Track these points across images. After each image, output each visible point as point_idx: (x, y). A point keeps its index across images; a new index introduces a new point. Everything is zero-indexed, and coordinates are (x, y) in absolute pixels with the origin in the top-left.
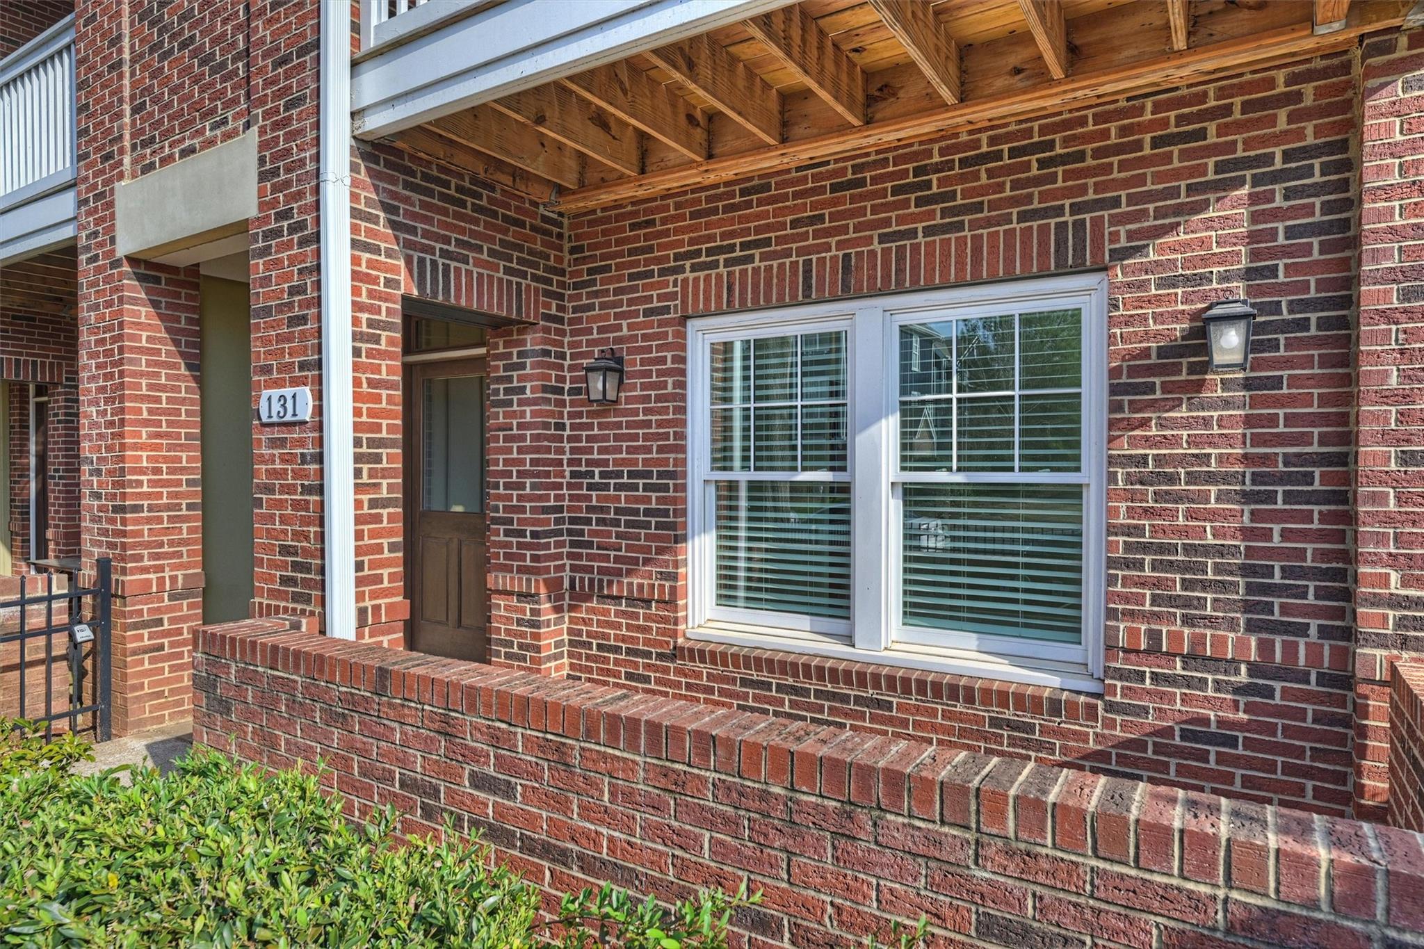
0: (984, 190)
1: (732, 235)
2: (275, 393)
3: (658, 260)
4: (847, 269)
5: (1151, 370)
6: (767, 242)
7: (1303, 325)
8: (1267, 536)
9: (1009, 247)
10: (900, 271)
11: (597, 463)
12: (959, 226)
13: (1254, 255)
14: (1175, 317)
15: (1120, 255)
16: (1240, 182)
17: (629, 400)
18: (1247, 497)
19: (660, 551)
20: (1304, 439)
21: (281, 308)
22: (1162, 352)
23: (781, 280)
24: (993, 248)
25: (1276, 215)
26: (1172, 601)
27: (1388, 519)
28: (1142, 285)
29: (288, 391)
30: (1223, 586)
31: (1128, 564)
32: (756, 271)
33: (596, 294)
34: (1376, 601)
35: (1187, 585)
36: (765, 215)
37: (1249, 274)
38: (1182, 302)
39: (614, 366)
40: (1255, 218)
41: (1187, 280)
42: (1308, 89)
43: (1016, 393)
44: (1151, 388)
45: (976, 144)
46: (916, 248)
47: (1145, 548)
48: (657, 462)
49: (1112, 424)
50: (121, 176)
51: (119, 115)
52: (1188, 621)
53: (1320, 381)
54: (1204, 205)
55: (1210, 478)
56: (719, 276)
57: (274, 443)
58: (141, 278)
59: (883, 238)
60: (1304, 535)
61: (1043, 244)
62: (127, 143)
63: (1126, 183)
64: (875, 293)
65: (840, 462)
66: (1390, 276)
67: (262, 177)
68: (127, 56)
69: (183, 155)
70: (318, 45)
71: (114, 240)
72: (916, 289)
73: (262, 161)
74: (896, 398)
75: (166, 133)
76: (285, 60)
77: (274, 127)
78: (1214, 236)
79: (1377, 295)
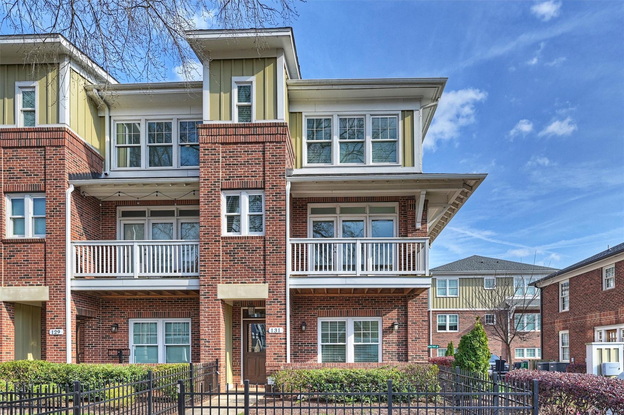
0: (367, 304)
1: (328, 304)
2: (274, 328)
3: (313, 307)
4: (347, 312)
5: (387, 330)
6: (334, 307)
7: (402, 325)
8: (399, 350)
9: (371, 312)
10: (356, 314)
11: (300, 342)
12: (364, 309)
13: (398, 317)
14: (390, 323)
15: (384, 315)
16: (396, 308)
17: (307, 330)
18: (397, 345)
19: (314, 357)
20: (403, 338)
21: (274, 314)
22: (389, 328)
23: (337, 313)
24: (368, 312)
25: (400, 312)
26: (390, 358)
27: (411, 347)
28: (386, 319)
29: (278, 328)
30: (395, 356)
31: (385, 354)
32: (332, 311)
33: (300, 311)
34: (410, 356)
35: (392, 356)
36: (334, 302)
37: (397, 319)
38: (391, 322)
39: (304, 324)
40: (398, 313)
41: (391, 319)
42: (403, 299)
43: (370, 332)
44: (387, 332)
45: (366, 298)
46: (358, 311)
47: (387, 352)
48: (313, 341)
49: (383, 336)
50: (219, 283)
51: (220, 271)
52: (392, 360)
53: (404, 332)
54: (392, 310)
55: (394, 343)
56: (325, 311)
57: (272, 336)
58: (222, 303)
59: (353, 309)
60: (403, 349)
61: (375, 312)
62: (221, 276)
63: (384, 306)
64: (352, 316)
65: (344, 341)
66: (410, 321)
67: (269, 292)
68: (221, 260)
69: (242, 283)
70: (285, 274)
71: (216, 295)
72: (358, 316)
73: (269, 289)
74: (353, 332)
75: (235, 278)
76: (276, 275)
77: (273, 285)
78: (394, 314)
79: (409, 323)
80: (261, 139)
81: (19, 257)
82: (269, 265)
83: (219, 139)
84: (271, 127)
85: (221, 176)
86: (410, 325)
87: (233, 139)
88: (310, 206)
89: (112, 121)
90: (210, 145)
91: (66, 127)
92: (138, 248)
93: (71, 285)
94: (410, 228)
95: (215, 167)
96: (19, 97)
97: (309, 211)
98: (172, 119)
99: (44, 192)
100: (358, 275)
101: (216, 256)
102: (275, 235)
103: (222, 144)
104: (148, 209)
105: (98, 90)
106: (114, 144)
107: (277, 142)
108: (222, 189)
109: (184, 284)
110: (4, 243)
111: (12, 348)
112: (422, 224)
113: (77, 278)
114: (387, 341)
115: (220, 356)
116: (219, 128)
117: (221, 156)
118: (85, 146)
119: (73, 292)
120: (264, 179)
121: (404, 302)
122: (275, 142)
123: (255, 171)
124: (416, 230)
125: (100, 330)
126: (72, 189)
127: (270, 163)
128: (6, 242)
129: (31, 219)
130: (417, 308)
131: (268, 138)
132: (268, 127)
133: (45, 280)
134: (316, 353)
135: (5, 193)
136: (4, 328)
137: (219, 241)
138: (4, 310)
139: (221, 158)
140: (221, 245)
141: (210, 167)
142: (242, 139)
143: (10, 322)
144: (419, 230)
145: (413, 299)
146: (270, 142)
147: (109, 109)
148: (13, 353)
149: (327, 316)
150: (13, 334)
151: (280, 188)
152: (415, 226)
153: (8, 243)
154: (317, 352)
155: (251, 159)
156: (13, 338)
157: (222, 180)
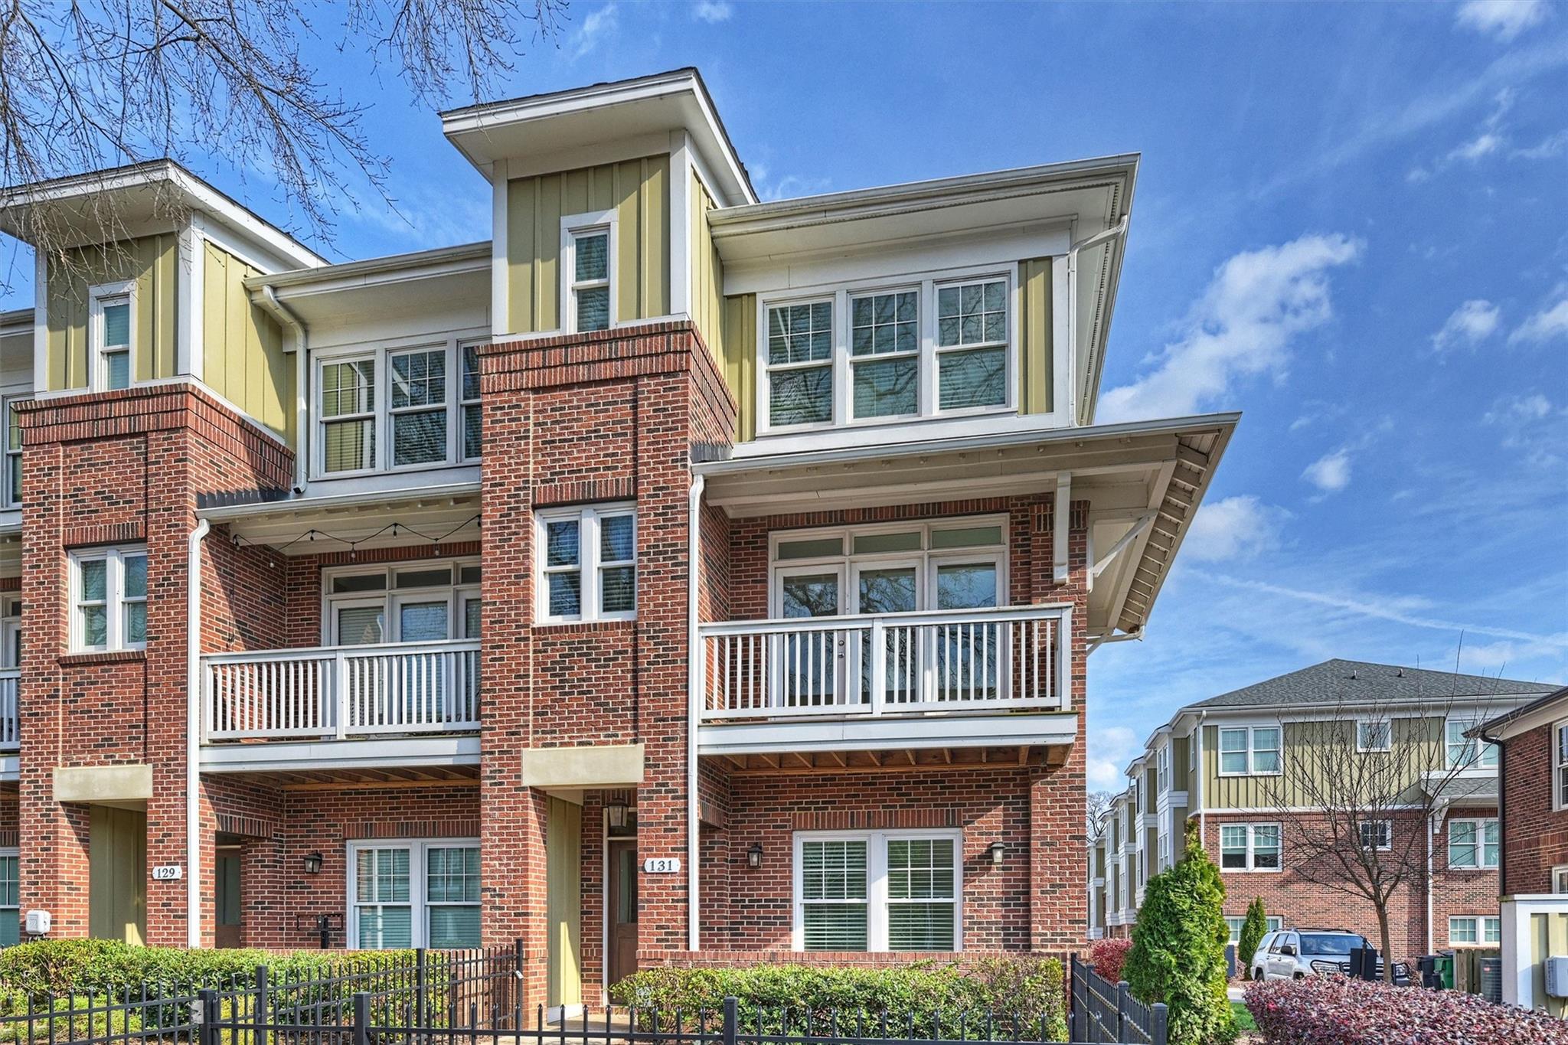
0: (921, 793)
1: (818, 797)
2: (657, 860)
3: (780, 804)
4: (869, 817)
5: (976, 861)
6: (835, 802)
7: (1017, 851)
8: (1009, 917)
9: (930, 816)
10: (890, 820)
11: (747, 895)
12: (913, 806)
13: (1005, 827)
14: (983, 845)
15: (967, 823)
16: (1000, 804)
17: (764, 866)
18: (1003, 905)
19: (781, 935)
20: (1017, 887)
22: (979, 857)
23: (841, 819)
24: (925, 815)
25: (1010, 815)
26: (983, 940)
27: (1038, 910)
28: (973, 834)
29: (666, 860)
30: (998, 934)
31: (970, 929)
32: (829, 814)
33: (746, 816)
34: (1036, 934)
35: (987, 935)
36: (834, 791)
37: (1003, 833)
38: (985, 841)
39: (757, 848)
40: (1005, 816)
41: (986, 834)
42: (1018, 777)
43: (932, 869)
44: (976, 869)
45: (919, 777)
46: (896, 812)
47: (974, 923)
48: (780, 895)
49: (964, 881)
50: (527, 745)
51: (528, 715)
52: (987, 947)
53: (1022, 868)
54: (990, 809)
55: (994, 899)
56: (812, 814)
57: (653, 881)
58: (533, 797)
59: (884, 807)
60: (1018, 917)
61: (942, 816)
62: (531, 728)
63: (968, 799)
64: (880, 827)
65: (863, 895)
66: (1038, 838)
67: (647, 766)
68: (531, 686)
69: (580, 744)
70: (687, 719)
71: (519, 777)
72: (896, 827)
73: (647, 759)
74: (887, 869)
75: (566, 731)
76: (663, 720)
77: (656, 746)
78: (994, 820)
79: (1035, 844)
80: (628, 368)
81: (93, 697)
82: (646, 695)
83: (528, 379)
84: (651, 335)
85: (531, 473)
86: (1037, 850)
87: (559, 377)
88: (776, 538)
89: (313, 361)
90: (506, 396)
91: (192, 381)
92: (346, 665)
93: (199, 760)
94: (1038, 582)
95: (518, 452)
96: (98, 322)
97: (773, 552)
98: (444, 343)
99: (144, 540)
100: (877, 714)
101: (519, 677)
102: (660, 618)
103: (536, 390)
104: (391, 571)
105: (275, 289)
106: (317, 415)
107: (668, 374)
108: (535, 507)
109: (446, 752)
110: (63, 666)
111: (84, 911)
112: (1072, 569)
113: (216, 743)
114: (974, 893)
115: (527, 933)
116: (527, 351)
117: (531, 421)
118: (242, 424)
119: (204, 777)
120: (636, 473)
121: (1022, 785)
122: (663, 373)
123: (614, 455)
124: (1056, 587)
125: (282, 867)
126: (204, 529)
127: (649, 431)
128: (67, 663)
129: (119, 607)
130: (1057, 801)
131: (647, 365)
132: (644, 336)
133: (145, 749)
134: (787, 925)
135: (67, 548)
136: (64, 865)
137: (527, 639)
138: (64, 821)
139: (531, 428)
140: (531, 648)
141: (506, 453)
142: (582, 373)
143: (78, 849)
144: (1062, 585)
145: (1046, 777)
146: (651, 376)
147: (306, 332)
148: (84, 923)
149: (817, 829)
150: (85, 879)
151: (675, 494)
152: (1051, 576)
153: (71, 666)
154: (789, 924)
155: (603, 424)
156: (85, 889)
157: (534, 482)
